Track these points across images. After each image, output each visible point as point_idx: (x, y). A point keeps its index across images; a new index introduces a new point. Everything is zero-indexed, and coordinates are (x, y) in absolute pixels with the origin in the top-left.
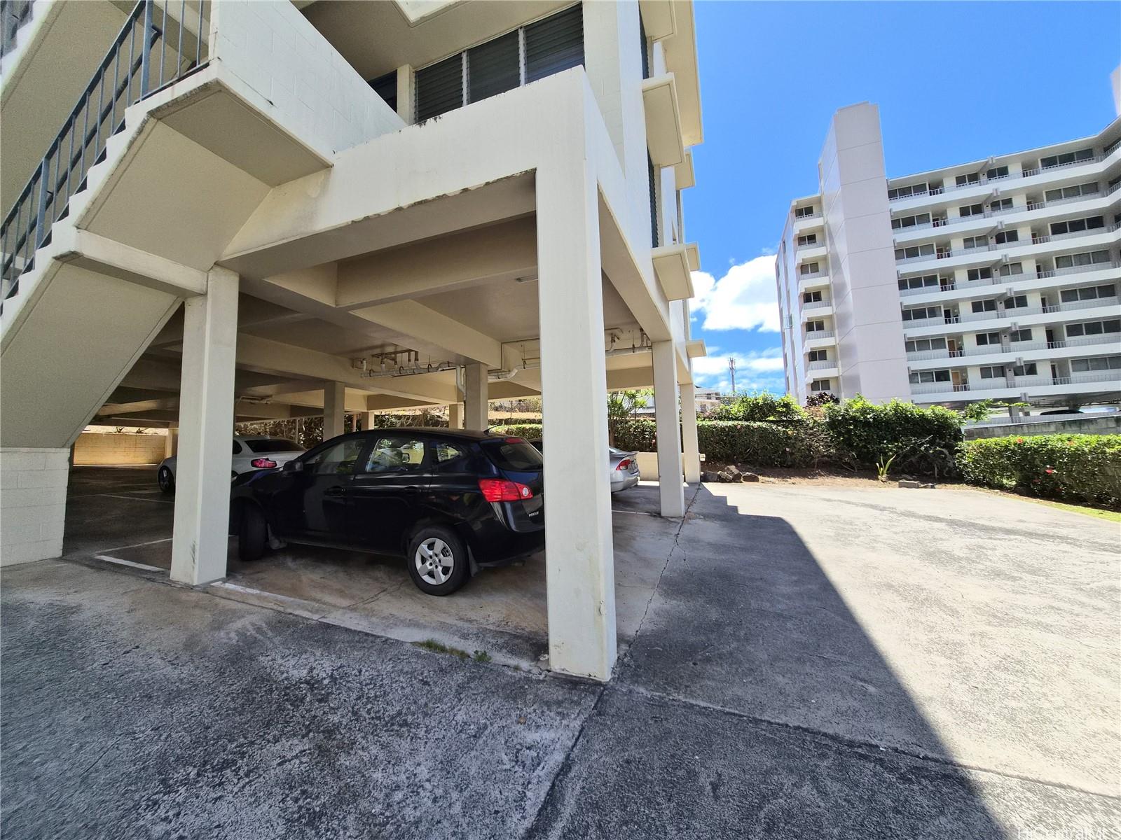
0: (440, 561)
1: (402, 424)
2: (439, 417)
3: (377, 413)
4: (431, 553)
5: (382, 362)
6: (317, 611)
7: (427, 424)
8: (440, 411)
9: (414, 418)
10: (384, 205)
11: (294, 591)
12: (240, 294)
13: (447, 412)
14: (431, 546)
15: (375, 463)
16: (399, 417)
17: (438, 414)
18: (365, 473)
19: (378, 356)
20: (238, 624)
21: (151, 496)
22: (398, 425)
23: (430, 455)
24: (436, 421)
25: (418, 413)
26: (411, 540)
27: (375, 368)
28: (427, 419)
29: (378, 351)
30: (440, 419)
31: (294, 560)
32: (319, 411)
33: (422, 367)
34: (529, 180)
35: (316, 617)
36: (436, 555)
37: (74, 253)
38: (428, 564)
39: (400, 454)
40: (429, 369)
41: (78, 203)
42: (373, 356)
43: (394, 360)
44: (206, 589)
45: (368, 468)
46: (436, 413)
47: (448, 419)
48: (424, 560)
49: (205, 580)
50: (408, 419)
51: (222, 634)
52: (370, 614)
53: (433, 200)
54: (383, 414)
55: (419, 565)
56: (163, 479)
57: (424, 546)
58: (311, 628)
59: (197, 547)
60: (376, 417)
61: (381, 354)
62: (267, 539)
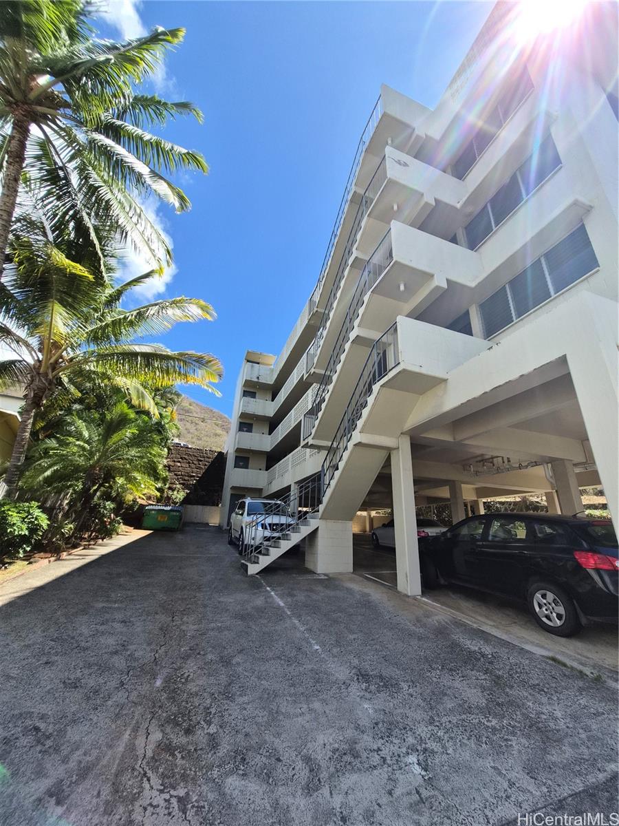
0: (553, 608)
1: (506, 509)
2: (538, 502)
3: (484, 500)
4: (545, 601)
5: (483, 465)
6: (475, 623)
7: (528, 508)
8: (538, 497)
9: (515, 503)
10: (477, 393)
11: (458, 609)
12: (411, 444)
13: (544, 498)
14: (544, 596)
15: (493, 536)
16: (501, 503)
17: (537, 500)
18: (489, 541)
19: (480, 461)
20: (437, 618)
21: (369, 549)
22: (503, 510)
23: (531, 532)
24: (536, 506)
25: (518, 499)
26: (527, 590)
27: (480, 469)
28: (526, 505)
29: (479, 459)
30: (538, 505)
31: (453, 594)
32: (448, 500)
33: (514, 466)
34: (563, 360)
35: (475, 626)
36: (549, 604)
37: (360, 442)
38: (544, 609)
39: (509, 532)
40: (520, 467)
41: (360, 423)
42: (477, 462)
43: (492, 462)
44: (414, 598)
45: (490, 538)
46: (535, 499)
47: (546, 504)
48: (540, 606)
49: (413, 594)
50: (510, 505)
51: (430, 620)
52: (508, 633)
53: (504, 384)
54: (489, 501)
55: (537, 609)
56: (373, 540)
57: (538, 595)
58: (475, 630)
59: (408, 575)
60: (484, 503)
61: (482, 460)
62: (438, 577)
